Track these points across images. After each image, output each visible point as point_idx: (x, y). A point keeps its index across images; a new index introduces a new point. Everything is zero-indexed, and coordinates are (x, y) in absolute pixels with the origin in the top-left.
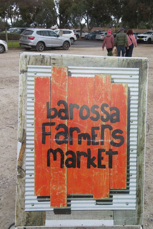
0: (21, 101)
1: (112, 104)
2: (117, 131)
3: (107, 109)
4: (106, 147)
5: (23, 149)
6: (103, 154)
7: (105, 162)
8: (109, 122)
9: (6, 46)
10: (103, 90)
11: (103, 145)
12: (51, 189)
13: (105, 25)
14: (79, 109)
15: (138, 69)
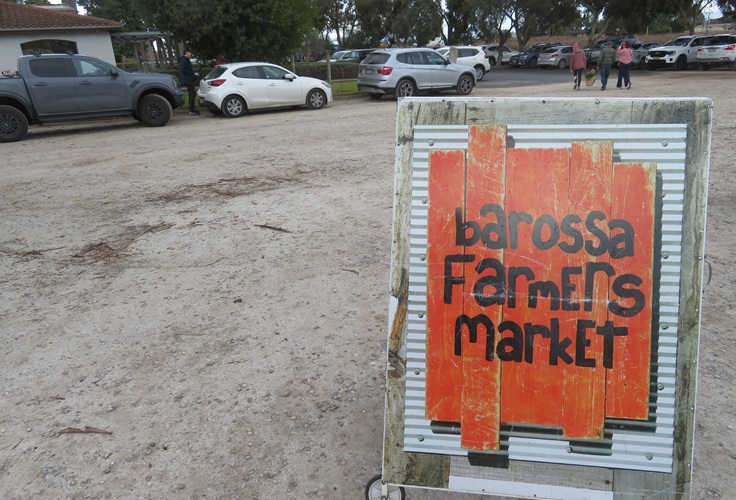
0: (399, 206)
1: (615, 212)
2: (627, 278)
3: (602, 225)
4: (598, 317)
5: (402, 312)
6: (590, 333)
7: (595, 352)
8: (606, 257)
9: (328, 91)
10: (591, 178)
11: (590, 310)
12: (462, 407)
13: (561, 28)
14: (533, 225)
15: (685, 126)
